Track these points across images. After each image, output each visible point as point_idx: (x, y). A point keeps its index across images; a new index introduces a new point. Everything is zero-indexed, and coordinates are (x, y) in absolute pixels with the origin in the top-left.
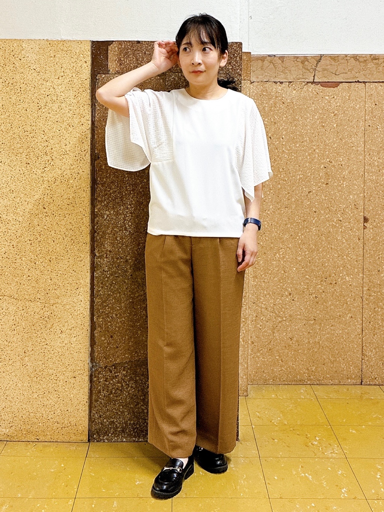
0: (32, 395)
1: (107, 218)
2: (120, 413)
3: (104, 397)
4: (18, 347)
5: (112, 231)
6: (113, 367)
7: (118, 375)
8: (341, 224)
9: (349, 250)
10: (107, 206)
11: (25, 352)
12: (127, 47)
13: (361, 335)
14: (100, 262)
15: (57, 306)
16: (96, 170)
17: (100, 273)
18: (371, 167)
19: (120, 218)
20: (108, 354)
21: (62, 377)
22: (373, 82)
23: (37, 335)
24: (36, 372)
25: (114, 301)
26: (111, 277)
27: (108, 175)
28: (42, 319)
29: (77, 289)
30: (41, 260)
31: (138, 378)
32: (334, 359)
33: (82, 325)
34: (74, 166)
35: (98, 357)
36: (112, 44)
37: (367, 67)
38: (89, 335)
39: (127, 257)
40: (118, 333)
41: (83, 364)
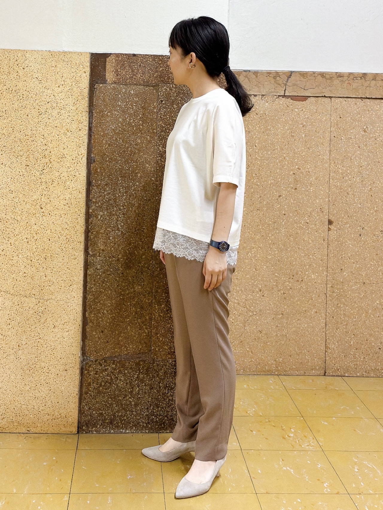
0: (25, 387)
1: (100, 219)
2: (108, 405)
3: (94, 389)
4: (13, 340)
5: (105, 230)
6: (103, 361)
7: (108, 369)
8: (308, 225)
9: (315, 250)
10: (101, 207)
11: (19, 346)
12: (124, 59)
13: (324, 329)
14: (93, 260)
15: (51, 302)
16: (92, 173)
17: (93, 271)
18: (336, 174)
19: (113, 219)
20: (99, 347)
21: (53, 370)
22: (339, 97)
23: (30, 329)
24: (29, 365)
25: (105, 297)
26: (103, 275)
27: (103, 177)
28: (36, 314)
29: (71, 285)
30: (36, 257)
31: (126, 371)
32: (300, 351)
33: (74, 320)
34: (71, 169)
35: (89, 351)
36: (110, 56)
37: (333, 84)
38: (80, 330)
39: (119, 256)
40: (108, 329)
41: (75, 357)
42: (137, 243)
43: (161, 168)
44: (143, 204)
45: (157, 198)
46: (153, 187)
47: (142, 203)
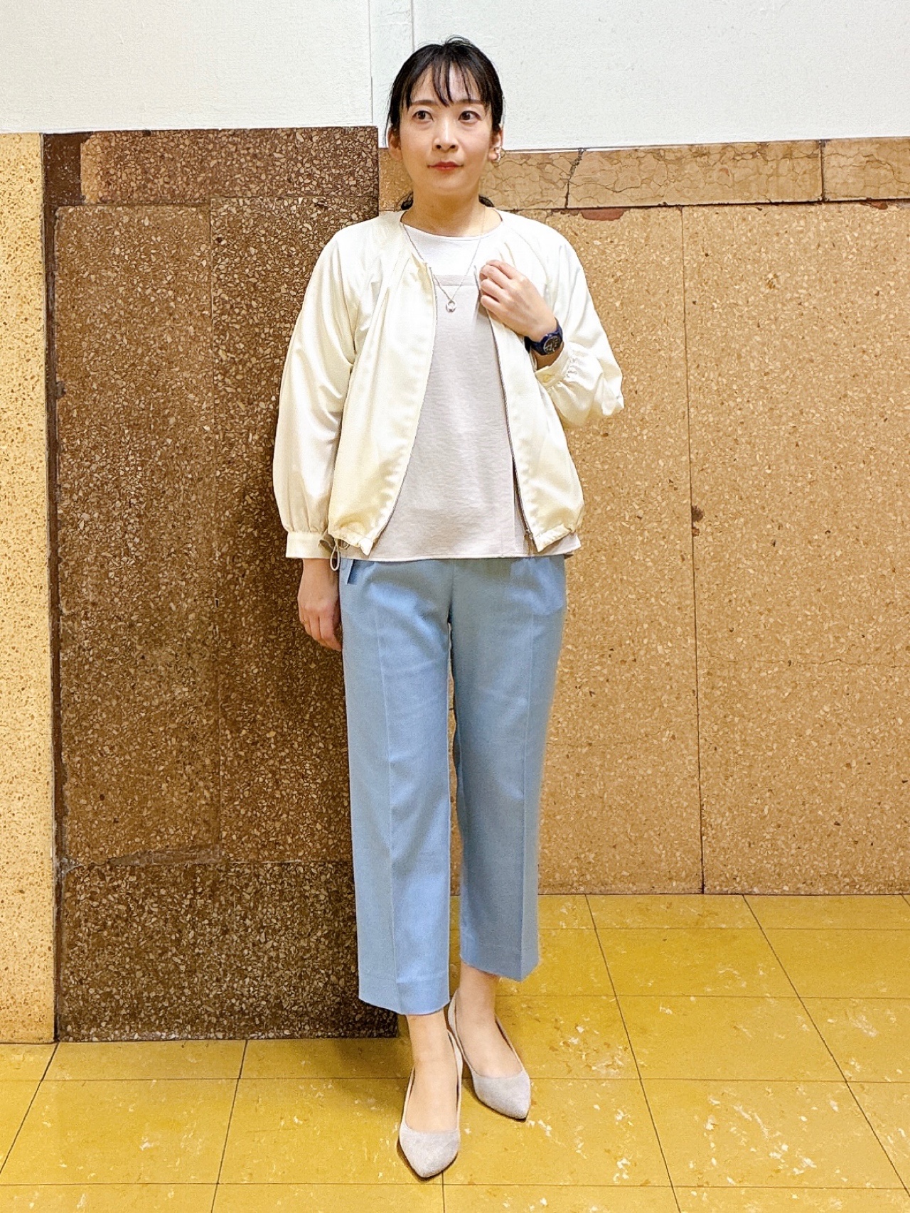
1: (84, 529)
2: (123, 973)
3: (89, 935)
5: (96, 557)
6: (108, 867)
7: (119, 886)
8: (641, 524)
10: (84, 502)
12: (122, 145)
13: (695, 779)
14: (71, 629)
16: (59, 420)
17: (72, 654)
18: (703, 396)
19: (115, 528)
20: (95, 836)
22: (699, 205)
25: (104, 716)
26: (98, 663)
27: (86, 430)
29: (23, 689)
31: (163, 892)
33: (35, 771)
34: (9, 413)
35: (74, 844)
36: (88, 138)
37: (682, 173)
38: (51, 794)
39: (132, 615)
40: (116, 790)
41: (40, 861)
42: (174, 583)
43: (225, 400)
44: (185, 490)
45: (218, 473)
46: (208, 448)
47: (182, 488)
